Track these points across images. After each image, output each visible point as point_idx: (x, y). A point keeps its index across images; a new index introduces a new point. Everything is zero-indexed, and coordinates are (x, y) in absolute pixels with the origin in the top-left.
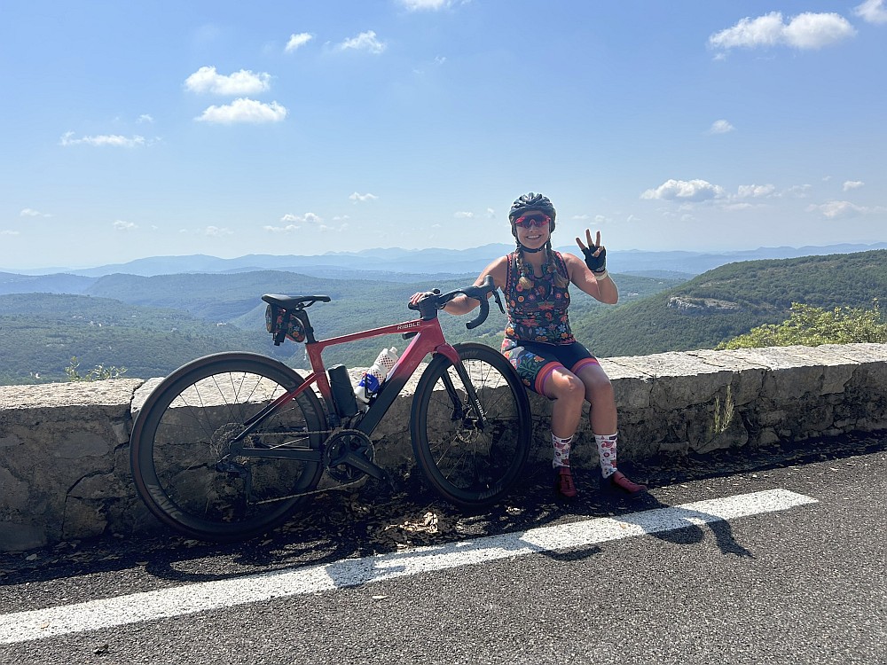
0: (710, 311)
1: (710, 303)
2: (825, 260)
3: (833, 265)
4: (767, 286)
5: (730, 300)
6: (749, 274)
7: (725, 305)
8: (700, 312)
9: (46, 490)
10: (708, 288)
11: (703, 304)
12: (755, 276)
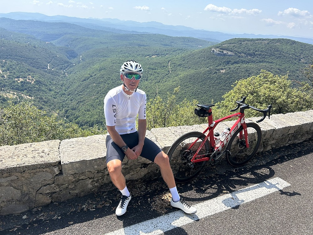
0: (225, 55)
1: (225, 52)
2: (264, 40)
3: (266, 42)
4: (244, 48)
5: (231, 51)
6: (239, 43)
7: (230, 53)
8: (221, 55)
9: (28, 192)
10: (225, 47)
11: (223, 52)
12: (241, 44)
